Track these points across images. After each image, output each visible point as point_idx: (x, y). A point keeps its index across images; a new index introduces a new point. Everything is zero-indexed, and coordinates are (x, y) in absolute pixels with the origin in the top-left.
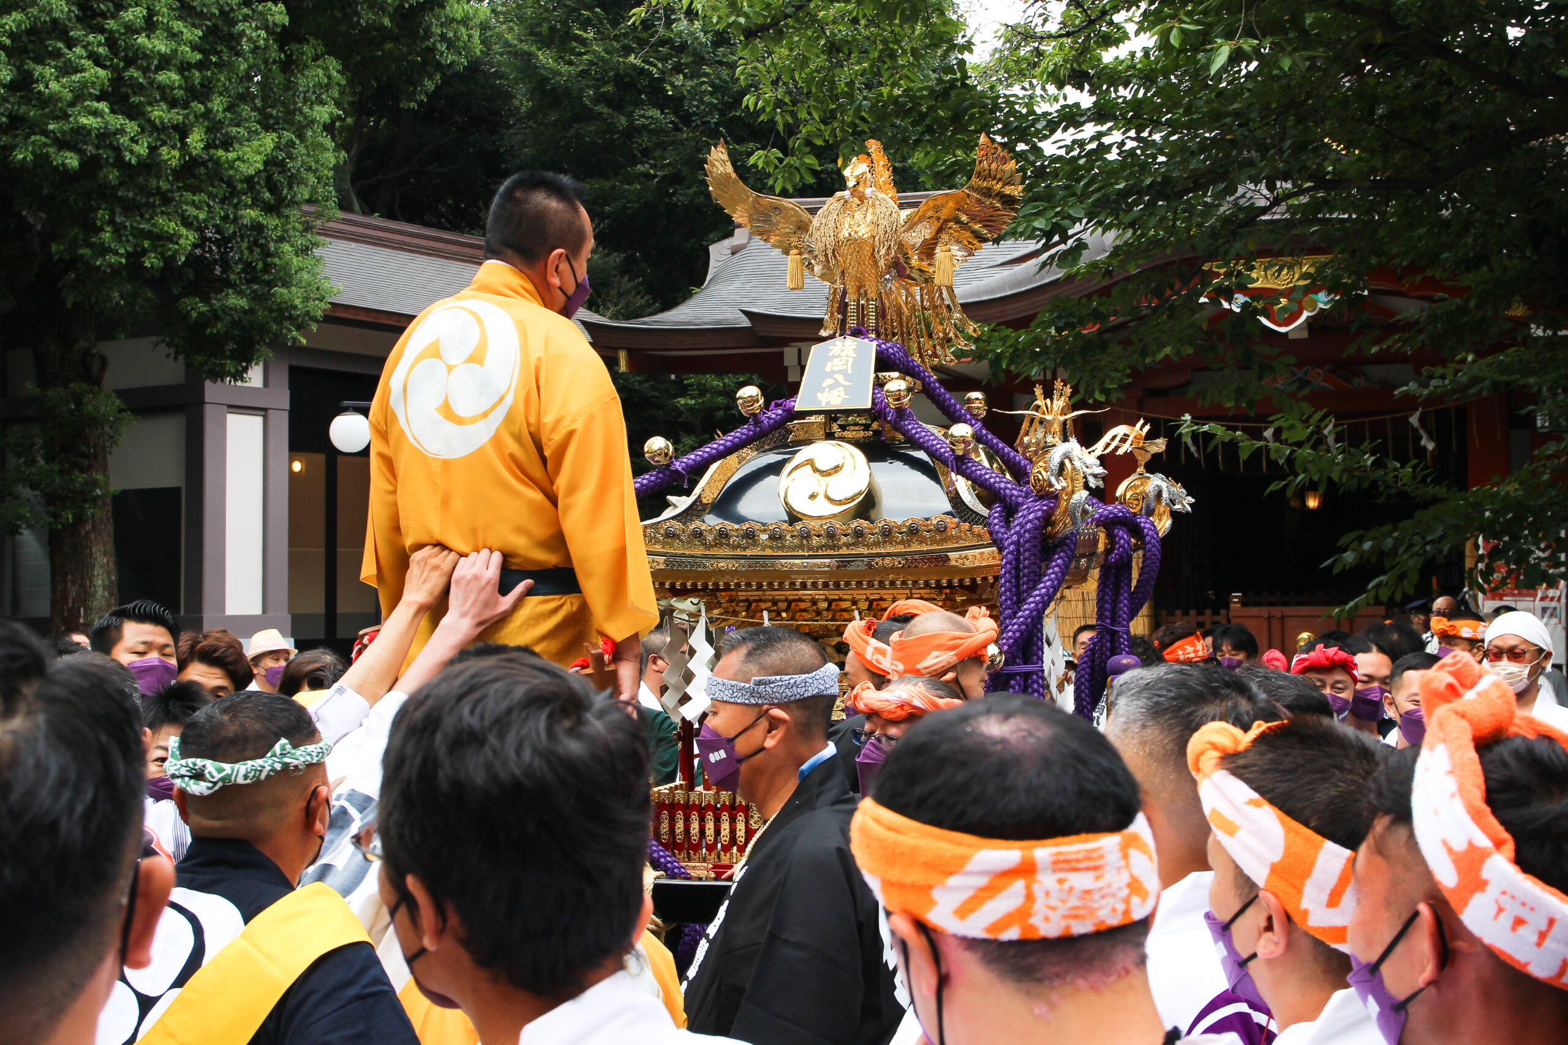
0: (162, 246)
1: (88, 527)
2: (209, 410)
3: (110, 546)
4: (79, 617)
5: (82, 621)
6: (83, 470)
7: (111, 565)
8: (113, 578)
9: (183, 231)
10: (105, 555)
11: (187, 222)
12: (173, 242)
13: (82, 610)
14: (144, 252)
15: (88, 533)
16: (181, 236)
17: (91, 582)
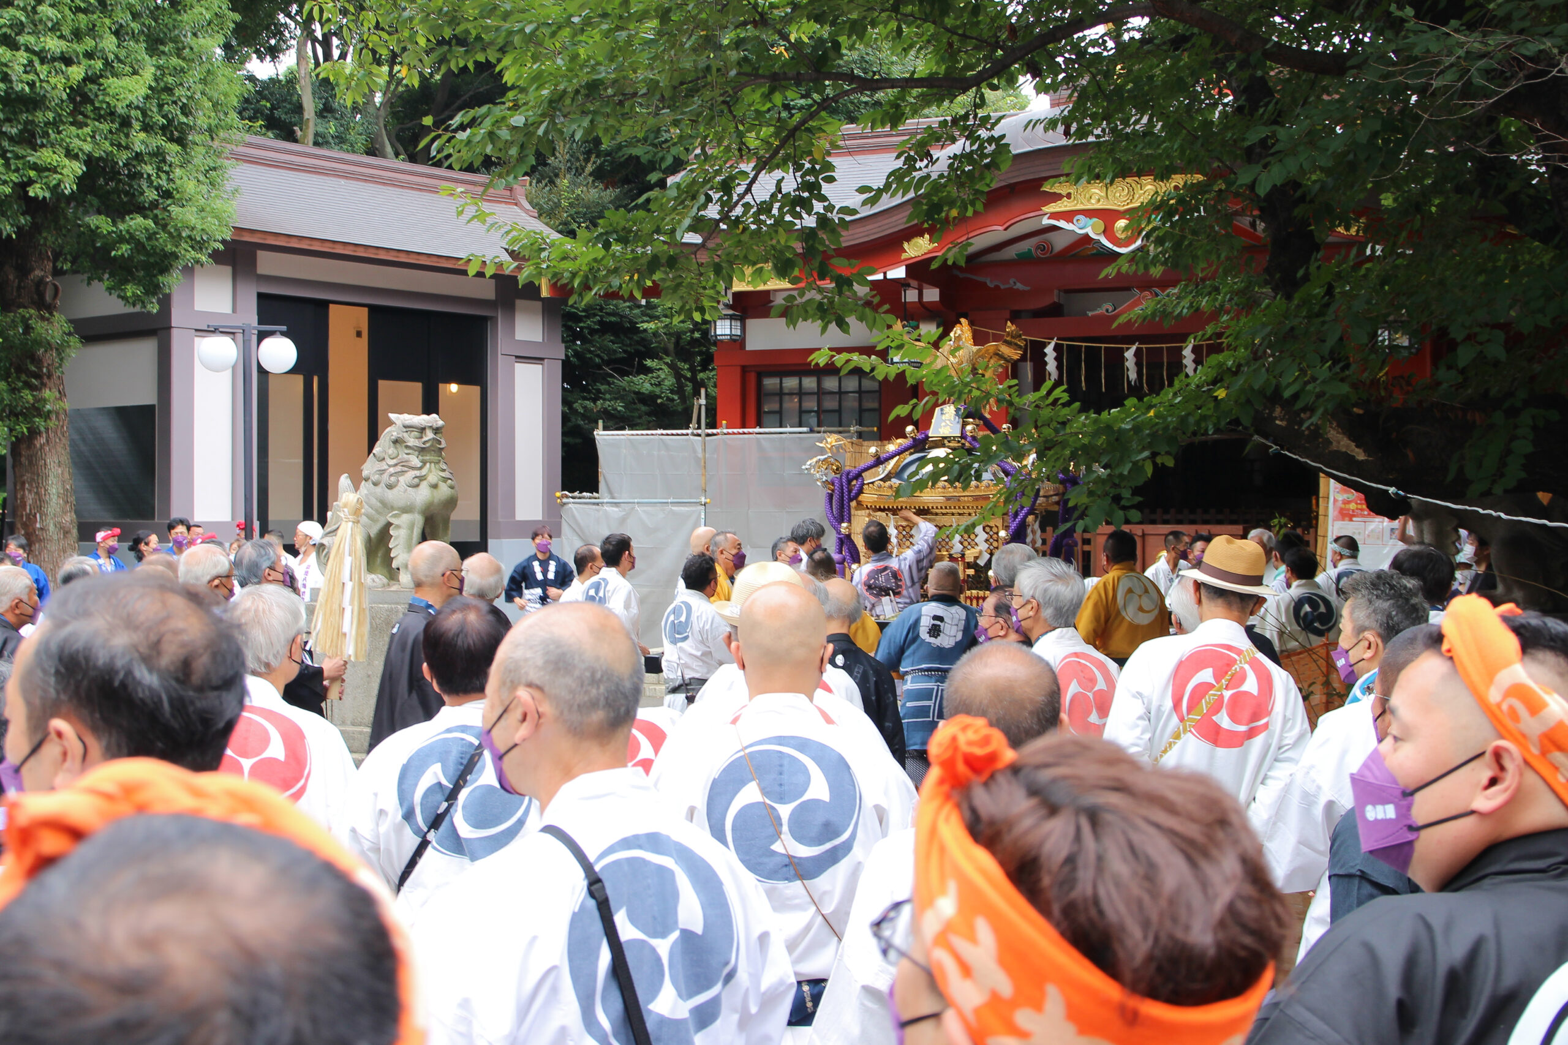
0: (47, 177)
1: (43, 440)
2: (175, 334)
3: (65, 458)
4: (36, 521)
5: (38, 525)
6: (32, 388)
7: (67, 476)
8: (68, 487)
9: (66, 162)
10: (59, 464)
11: (70, 154)
12: (56, 172)
13: (38, 516)
14: (31, 182)
15: (42, 446)
16: (64, 167)
17: (46, 490)
